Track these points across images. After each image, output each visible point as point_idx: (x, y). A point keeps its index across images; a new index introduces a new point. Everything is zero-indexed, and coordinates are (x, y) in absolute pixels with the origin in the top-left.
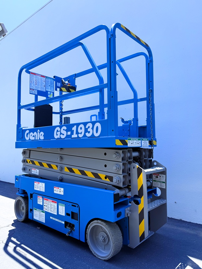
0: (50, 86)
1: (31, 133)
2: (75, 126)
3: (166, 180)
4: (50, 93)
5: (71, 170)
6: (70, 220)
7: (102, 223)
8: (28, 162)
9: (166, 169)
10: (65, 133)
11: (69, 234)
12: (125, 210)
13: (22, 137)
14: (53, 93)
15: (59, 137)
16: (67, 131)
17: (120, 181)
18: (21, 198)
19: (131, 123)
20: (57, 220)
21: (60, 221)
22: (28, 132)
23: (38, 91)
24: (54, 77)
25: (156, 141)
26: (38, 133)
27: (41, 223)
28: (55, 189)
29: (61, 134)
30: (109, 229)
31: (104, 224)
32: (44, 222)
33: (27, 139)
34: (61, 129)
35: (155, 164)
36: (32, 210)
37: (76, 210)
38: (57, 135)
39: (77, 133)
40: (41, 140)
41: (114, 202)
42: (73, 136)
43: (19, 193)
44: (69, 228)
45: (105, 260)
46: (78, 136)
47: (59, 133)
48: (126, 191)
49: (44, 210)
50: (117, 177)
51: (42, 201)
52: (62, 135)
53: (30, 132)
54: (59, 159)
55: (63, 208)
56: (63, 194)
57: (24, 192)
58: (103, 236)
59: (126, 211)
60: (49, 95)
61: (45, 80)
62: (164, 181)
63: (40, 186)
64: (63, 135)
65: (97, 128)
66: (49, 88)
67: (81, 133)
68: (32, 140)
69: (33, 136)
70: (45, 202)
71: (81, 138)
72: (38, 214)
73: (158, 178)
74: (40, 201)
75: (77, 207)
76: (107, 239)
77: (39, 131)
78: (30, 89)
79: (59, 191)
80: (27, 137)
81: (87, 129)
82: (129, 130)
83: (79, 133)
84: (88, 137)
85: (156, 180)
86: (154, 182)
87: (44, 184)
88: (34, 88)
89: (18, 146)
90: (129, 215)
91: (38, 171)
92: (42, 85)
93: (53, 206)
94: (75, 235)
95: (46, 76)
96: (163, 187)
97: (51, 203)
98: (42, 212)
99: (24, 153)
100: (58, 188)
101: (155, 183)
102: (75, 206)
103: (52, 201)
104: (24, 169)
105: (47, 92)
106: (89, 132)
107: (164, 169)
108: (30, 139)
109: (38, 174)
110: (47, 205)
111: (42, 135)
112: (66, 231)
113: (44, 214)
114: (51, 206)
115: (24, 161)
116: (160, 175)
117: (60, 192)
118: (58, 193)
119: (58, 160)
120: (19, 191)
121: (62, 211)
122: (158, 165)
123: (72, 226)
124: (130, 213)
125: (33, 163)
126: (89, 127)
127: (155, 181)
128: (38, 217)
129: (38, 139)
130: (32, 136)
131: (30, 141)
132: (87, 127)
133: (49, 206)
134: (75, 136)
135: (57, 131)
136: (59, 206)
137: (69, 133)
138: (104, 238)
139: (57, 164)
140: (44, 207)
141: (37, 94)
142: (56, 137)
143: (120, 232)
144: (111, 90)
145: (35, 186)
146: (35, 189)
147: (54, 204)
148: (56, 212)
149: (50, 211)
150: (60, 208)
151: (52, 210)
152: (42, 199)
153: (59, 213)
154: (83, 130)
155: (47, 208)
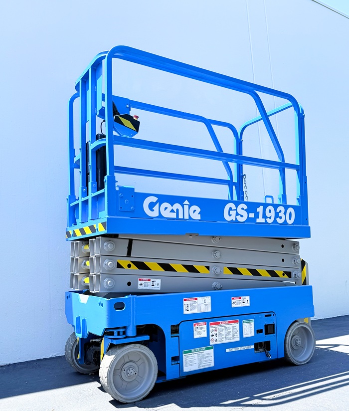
1: (166, 205)
2: (261, 207)
5: (236, 271)
6: (263, 338)
8: (125, 266)
10: (245, 214)
15: (234, 220)
16: (248, 211)
20: (240, 349)
21: (246, 348)
22: (152, 199)
26: (186, 207)
27: (205, 371)
28: (233, 301)
29: (237, 214)
32: (212, 365)
34: (237, 208)
38: (230, 215)
39: (265, 216)
40: (196, 221)
42: (258, 220)
44: (261, 350)
46: (266, 220)
47: (233, 213)
49: (211, 343)
51: (206, 329)
52: (239, 217)
54: (218, 255)
55: (250, 325)
63: (199, 305)
64: (242, 216)
65: (290, 213)
69: (172, 211)
70: (214, 329)
72: (196, 358)
77: (186, 202)
79: (242, 302)
81: (278, 213)
83: (268, 218)
84: (280, 224)
87: (208, 299)
93: (231, 330)
97: (227, 326)
98: (206, 349)
100: (240, 298)
102: (270, 315)
103: (230, 322)
106: (281, 218)
108: (160, 215)
109: (159, 289)
111: (195, 211)
112: (260, 357)
113: (212, 351)
114: (226, 332)
117: (244, 303)
121: (250, 330)
125: (142, 267)
126: (280, 211)
128: (197, 364)
129: (186, 217)
130: (169, 210)
131: (161, 219)
132: (278, 211)
133: (223, 332)
134: (260, 220)
135: (230, 209)
136: (244, 325)
137: (252, 215)
139: (209, 265)
140: (211, 338)
142: (227, 218)
145: (185, 307)
146: (185, 312)
147: (233, 325)
148: (239, 336)
149: (224, 341)
150: (245, 327)
151: (230, 336)
152: (205, 326)
153: (245, 336)
154: (273, 214)
155: (217, 338)
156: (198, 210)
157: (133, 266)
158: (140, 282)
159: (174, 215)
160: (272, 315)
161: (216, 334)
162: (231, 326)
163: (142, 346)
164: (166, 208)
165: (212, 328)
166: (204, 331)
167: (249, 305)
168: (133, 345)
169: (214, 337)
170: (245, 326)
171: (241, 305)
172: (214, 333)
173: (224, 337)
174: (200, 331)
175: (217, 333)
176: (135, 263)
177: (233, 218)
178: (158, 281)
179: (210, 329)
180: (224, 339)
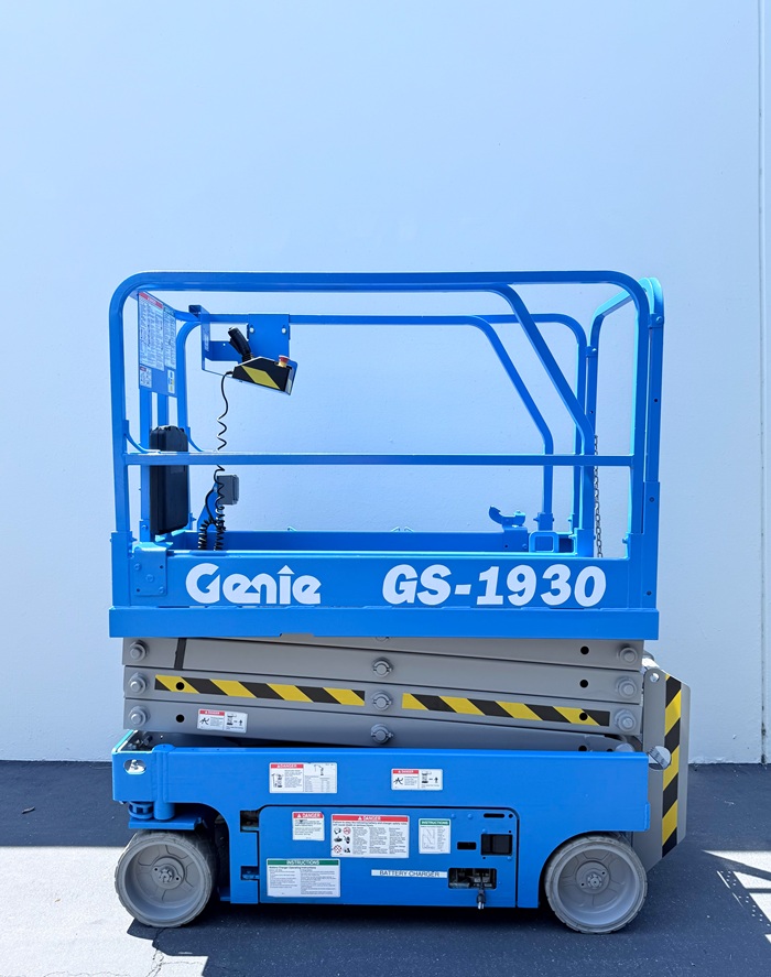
1: (236, 578)
2: (493, 572)
4: (171, 375)
5: (435, 704)
6: (474, 859)
8: (172, 686)
10: (443, 587)
13: (166, 590)
15: (411, 601)
16: (452, 581)
18: (171, 836)
20: (408, 874)
21: (427, 874)
22: (208, 569)
26: (285, 582)
27: (317, 903)
28: (395, 777)
29: (420, 588)
32: (335, 894)
33: (208, 598)
34: (419, 575)
36: (254, 871)
37: (502, 827)
38: (399, 592)
39: (503, 589)
40: (307, 608)
42: (481, 601)
43: (151, 819)
45: (613, 932)
46: (506, 600)
47: (409, 589)
49: (334, 854)
51: (322, 826)
52: (425, 595)
54: (383, 669)
55: (441, 831)
63: (309, 777)
64: (434, 592)
65: (590, 581)
68: (242, 606)
69: (252, 590)
70: (342, 828)
71: (522, 609)
72: (298, 876)
75: (511, 816)
76: (608, 877)
77: (286, 570)
79: (419, 780)
80: (206, 591)
81: (549, 581)
83: (513, 593)
84: (553, 607)
87: (330, 768)
91: (240, 716)
93: (388, 834)
94: (501, 897)
97: (377, 826)
98: (322, 863)
100: (416, 772)
102: (502, 816)
103: (383, 819)
106: (556, 592)
108: (223, 600)
109: (243, 730)
111: (307, 586)
112: (463, 896)
113: (336, 869)
114: (375, 838)
117: (424, 782)
118: (414, 787)
121: (437, 840)
125: (207, 688)
126: (556, 577)
128: (299, 887)
129: (285, 599)
130: (243, 588)
131: (226, 608)
132: (548, 576)
133: (367, 837)
134: (491, 598)
135: (402, 578)
136: (421, 829)
137: (463, 590)
138: (602, 878)
140: (334, 844)
141: (150, 386)
145: (273, 781)
146: (273, 789)
147: (394, 826)
148: (406, 849)
149: (367, 854)
150: (426, 833)
151: (382, 847)
152: (322, 820)
153: (422, 850)
154: (530, 585)
155: (350, 846)
156: (315, 583)
157: (188, 688)
158: (201, 717)
159: (255, 598)
160: (507, 816)
161: (348, 838)
162: (387, 826)
163: (178, 839)
164: (236, 586)
165: (335, 825)
166: (319, 829)
167: (440, 788)
168: (161, 835)
169: (343, 844)
170: (423, 830)
171: (417, 786)
172: (341, 835)
173: (368, 845)
174: (308, 828)
175: (351, 836)
176: (193, 682)
178: (242, 717)
179: (333, 828)
180: (368, 850)
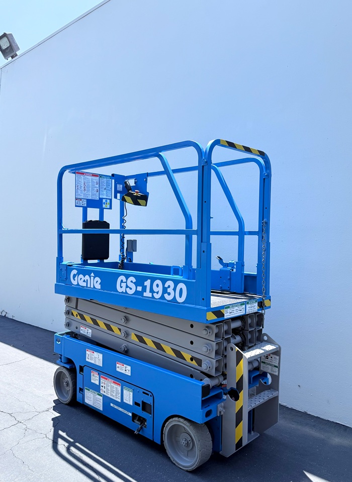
0: (105, 189)
1: (81, 276)
2: (149, 281)
3: (279, 363)
4: (106, 201)
5: (141, 340)
6: (139, 411)
7: (185, 422)
8: (75, 315)
9: (280, 347)
10: (133, 286)
11: (139, 431)
12: (217, 407)
13: (66, 279)
14: (111, 200)
15: (124, 291)
16: (137, 284)
17: (211, 368)
18: (64, 369)
19: (233, 267)
20: (120, 409)
21: (126, 412)
22: (74, 272)
23: (88, 200)
24: (113, 175)
25: (270, 300)
26: (92, 278)
27: (97, 410)
28: (117, 365)
29: (127, 287)
30: (194, 432)
31: (188, 424)
32: (101, 409)
33: (75, 283)
34: (127, 280)
35: (265, 338)
36: (81, 390)
37: (148, 400)
38: (121, 287)
39: (152, 291)
40: (97, 290)
41: (202, 397)
42: (144, 294)
43: (61, 361)
44: (138, 422)
45: (187, 471)
46: (153, 295)
47: (124, 285)
48: (219, 380)
49: (101, 392)
50: (207, 362)
51: (98, 379)
52: (128, 289)
53: (78, 274)
54: (123, 320)
55: (130, 394)
56: (130, 375)
57: (69, 361)
58: (185, 439)
59: (219, 408)
60: (104, 203)
61: (98, 181)
62: (277, 365)
63: (95, 358)
64: (131, 289)
65: (181, 290)
66: (105, 192)
67: (157, 293)
68: (82, 287)
69: (84, 281)
70: (103, 382)
71: (158, 300)
72: (92, 397)
73: (269, 360)
74: (95, 378)
75: (151, 396)
76: (192, 444)
77: (92, 274)
78: (76, 199)
79: (124, 369)
80: (75, 280)
81: (166, 288)
82: (230, 279)
83: (155, 292)
84: (168, 301)
85: (266, 361)
86: (262, 364)
87: (101, 356)
88: (82, 197)
89: (58, 290)
90: (222, 413)
91: (90, 331)
92: (93, 190)
93: (115, 389)
94: (148, 434)
95: (100, 175)
96: (275, 373)
97: (112, 384)
98: (98, 394)
99: (68, 300)
100: (123, 365)
101: (264, 365)
102: (148, 395)
103: (114, 382)
104: (68, 325)
105: (101, 199)
106: (169, 294)
107: (277, 348)
108: (78, 284)
109: (90, 336)
110: (105, 386)
111: (97, 281)
112: (135, 426)
113: (101, 398)
114: (112, 389)
115: (68, 313)
116: (271, 355)
117: (126, 371)
118: (123, 372)
119: (122, 322)
120: (61, 358)
121: (129, 397)
122: (270, 341)
123: (142, 420)
124: (224, 410)
125: (83, 318)
126: (169, 287)
127: (264, 363)
128: (92, 402)
129: (92, 287)
130: (82, 280)
131: (79, 287)
132: (166, 286)
133: (109, 388)
134: (147, 294)
135: (122, 281)
136: (124, 391)
137: (140, 289)
138: (188, 442)
139: (121, 327)
140: (101, 388)
141: (85, 205)
142: (119, 290)
143: (210, 435)
144: (202, 242)
145: (87, 356)
146: (87, 359)
147: (117, 387)
148: (120, 398)
149: (110, 396)
150: (126, 393)
151: (114, 394)
152: (98, 376)
153: (124, 401)
154: (160, 289)
155: (105, 390)
156: (99, 280)
157: (79, 317)
158: (81, 328)
162: (115, 386)
169: (103, 389)
172: (103, 385)
173: (110, 392)
176: (80, 315)
177: (123, 290)
179: (101, 381)
180: (110, 394)
